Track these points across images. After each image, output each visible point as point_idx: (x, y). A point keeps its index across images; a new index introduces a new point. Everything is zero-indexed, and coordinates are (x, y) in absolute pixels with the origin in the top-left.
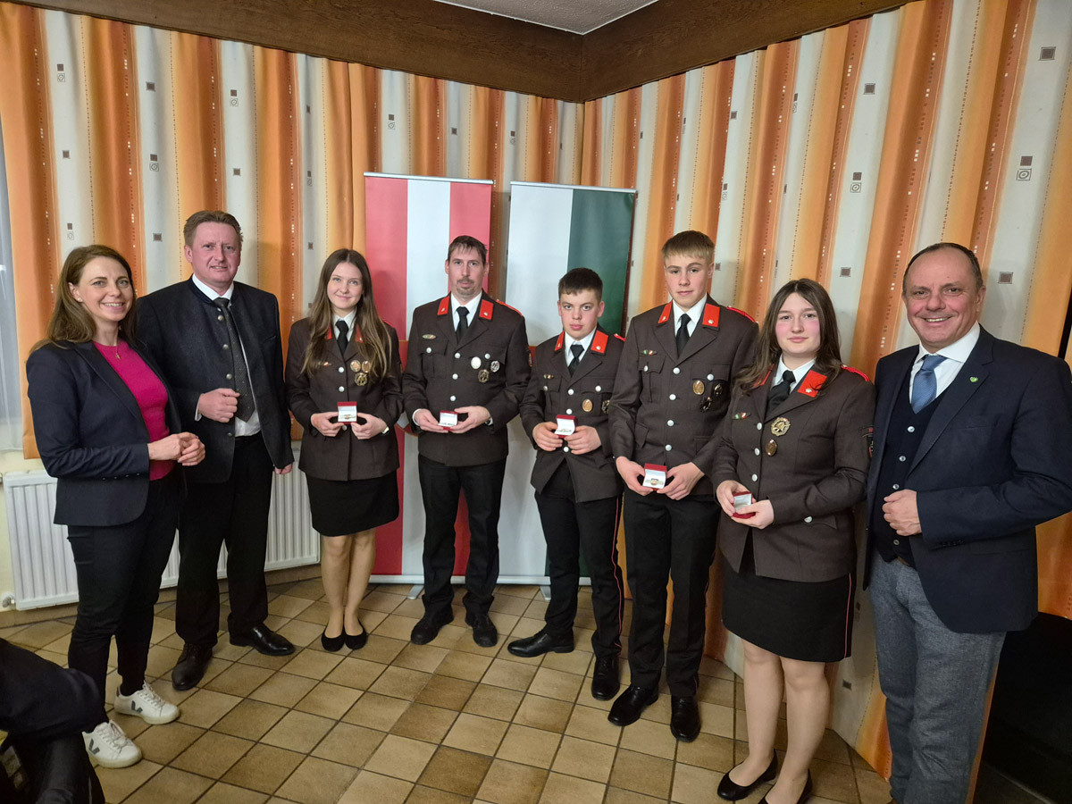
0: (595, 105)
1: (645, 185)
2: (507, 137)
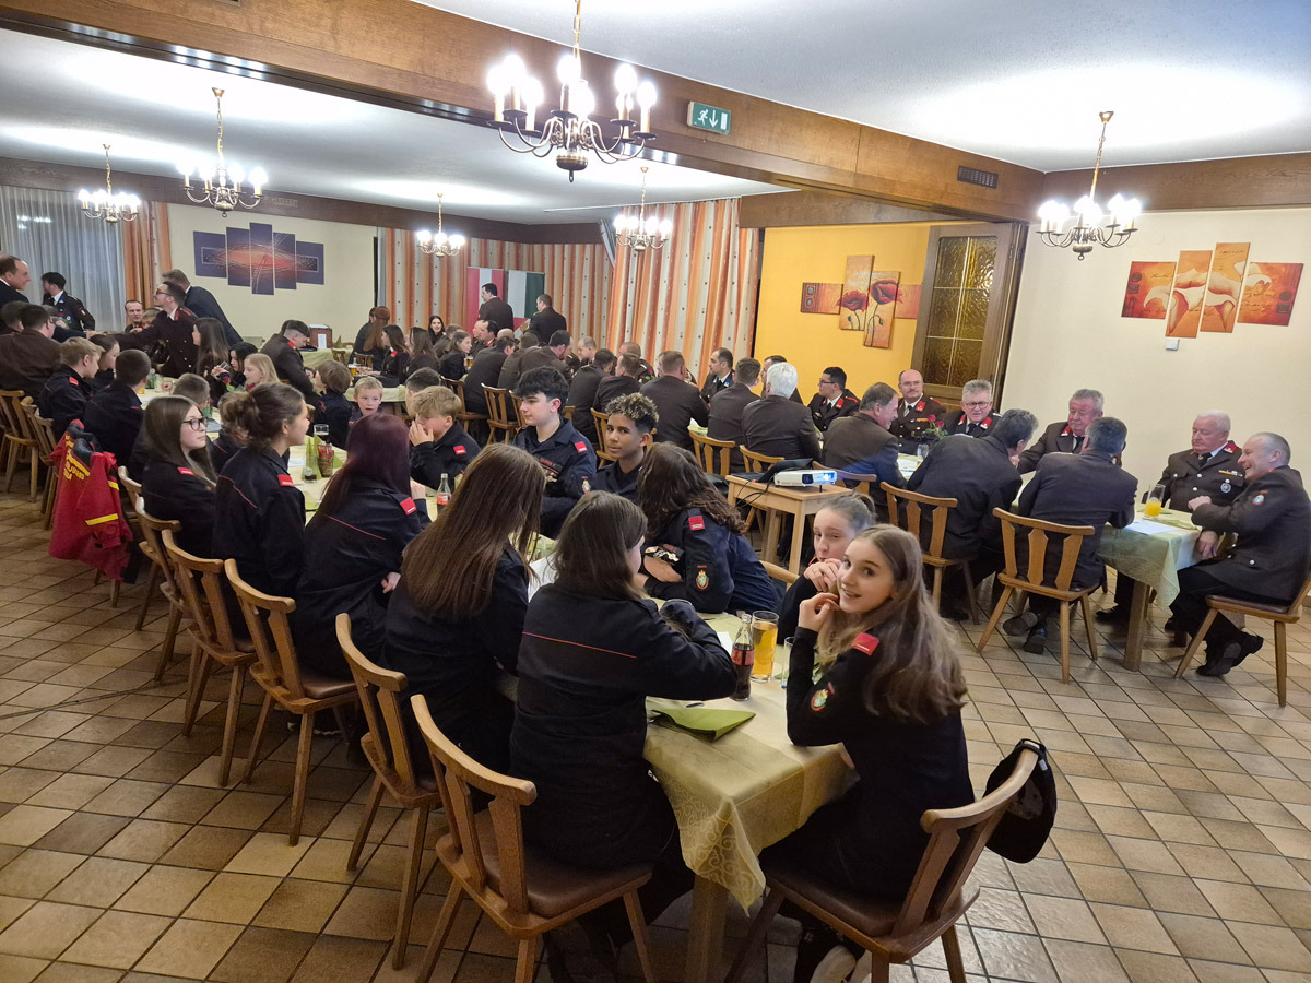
0: (532, 247)
2: (506, 255)
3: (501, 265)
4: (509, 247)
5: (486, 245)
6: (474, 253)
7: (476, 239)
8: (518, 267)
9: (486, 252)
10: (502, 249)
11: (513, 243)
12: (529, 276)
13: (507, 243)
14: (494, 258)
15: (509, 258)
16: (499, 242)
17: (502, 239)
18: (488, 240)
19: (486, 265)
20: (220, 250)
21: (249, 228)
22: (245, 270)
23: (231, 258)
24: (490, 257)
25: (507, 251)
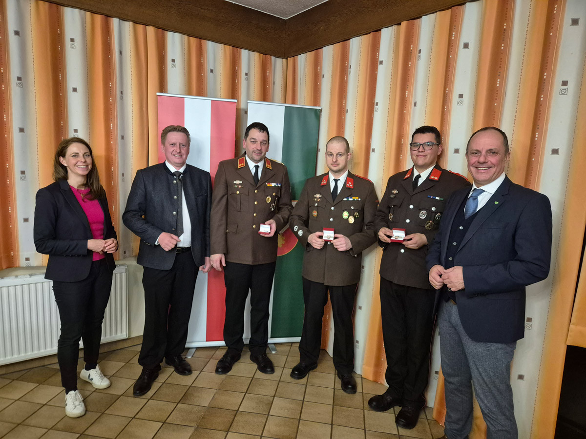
0: (294, 60)
1: (326, 104)
2: (243, 76)
3: (233, 92)
4: (249, 60)
5: (200, 52)
6: (173, 66)
7: (177, 36)
8: (265, 96)
9: (200, 66)
10: (234, 64)
11: (257, 54)
12: (289, 112)
13: (244, 53)
14: (218, 80)
15: (247, 79)
16: (229, 48)
17: (236, 45)
18: (203, 41)
19: (201, 92)
24: (210, 76)
25: (243, 68)
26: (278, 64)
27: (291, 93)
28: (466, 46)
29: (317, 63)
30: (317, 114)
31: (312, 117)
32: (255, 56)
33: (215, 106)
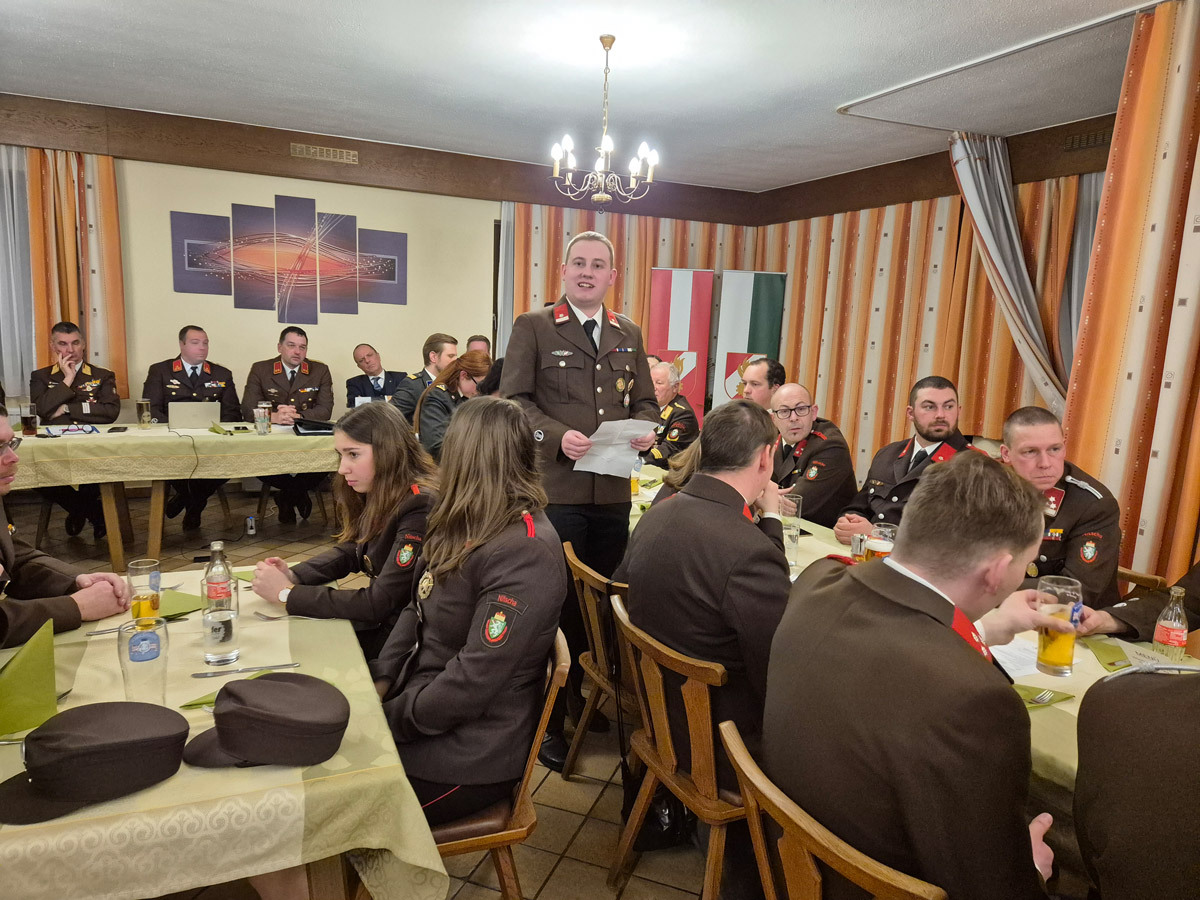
0: (764, 230)
1: (791, 270)
2: (718, 246)
3: (709, 263)
4: (724, 232)
5: (684, 231)
6: (663, 245)
7: (668, 220)
8: (736, 265)
9: (684, 240)
10: (711, 237)
11: (730, 226)
12: (758, 279)
13: (720, 227)
14: (697, 252)
15: (721, 249)
16: (707, 224)
17: (712, 220)
18: (688, 222)
19: (683, 265)
20: (219, 245)
21: (272, 205)
22: (264, 280)
23: (237, 258)
24: (690, 249)
25: (719, 240)
26: (749, 232)
27: (759, 260)
28: (886, 235)
29: (784, 234)
30: (783, 279)
31: (778, 282)
32: (729, 228)
33: (696, 277)
